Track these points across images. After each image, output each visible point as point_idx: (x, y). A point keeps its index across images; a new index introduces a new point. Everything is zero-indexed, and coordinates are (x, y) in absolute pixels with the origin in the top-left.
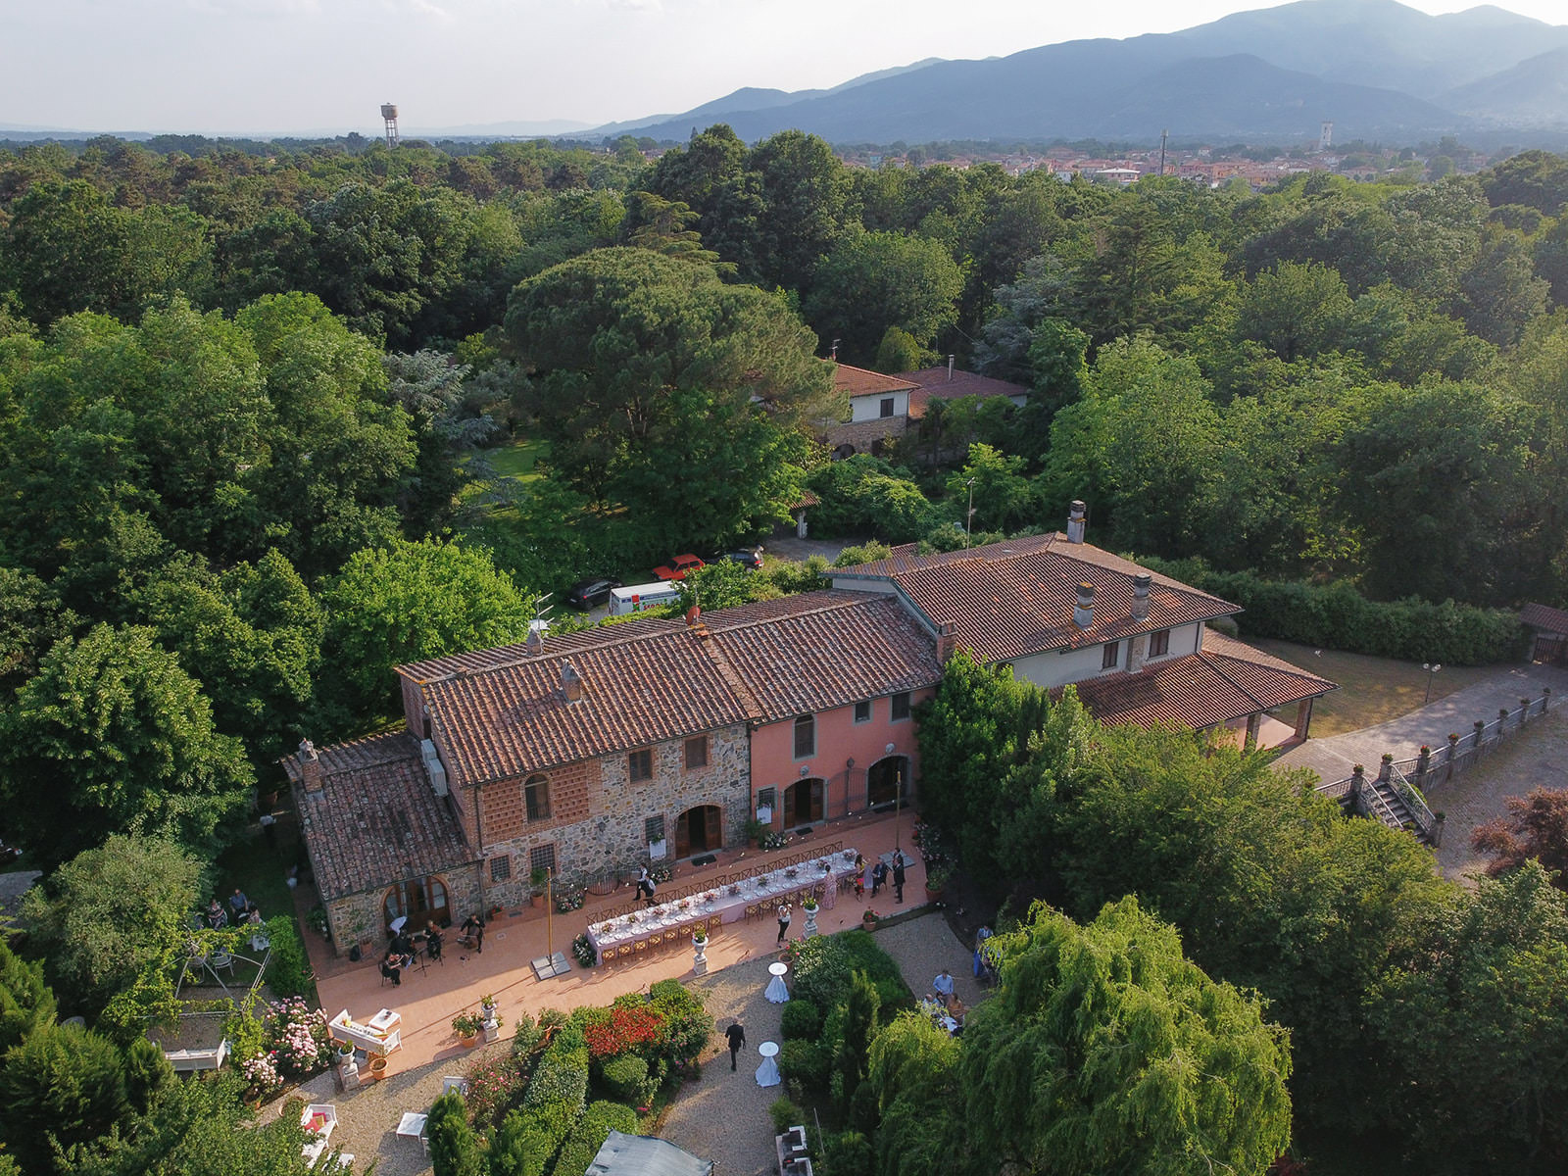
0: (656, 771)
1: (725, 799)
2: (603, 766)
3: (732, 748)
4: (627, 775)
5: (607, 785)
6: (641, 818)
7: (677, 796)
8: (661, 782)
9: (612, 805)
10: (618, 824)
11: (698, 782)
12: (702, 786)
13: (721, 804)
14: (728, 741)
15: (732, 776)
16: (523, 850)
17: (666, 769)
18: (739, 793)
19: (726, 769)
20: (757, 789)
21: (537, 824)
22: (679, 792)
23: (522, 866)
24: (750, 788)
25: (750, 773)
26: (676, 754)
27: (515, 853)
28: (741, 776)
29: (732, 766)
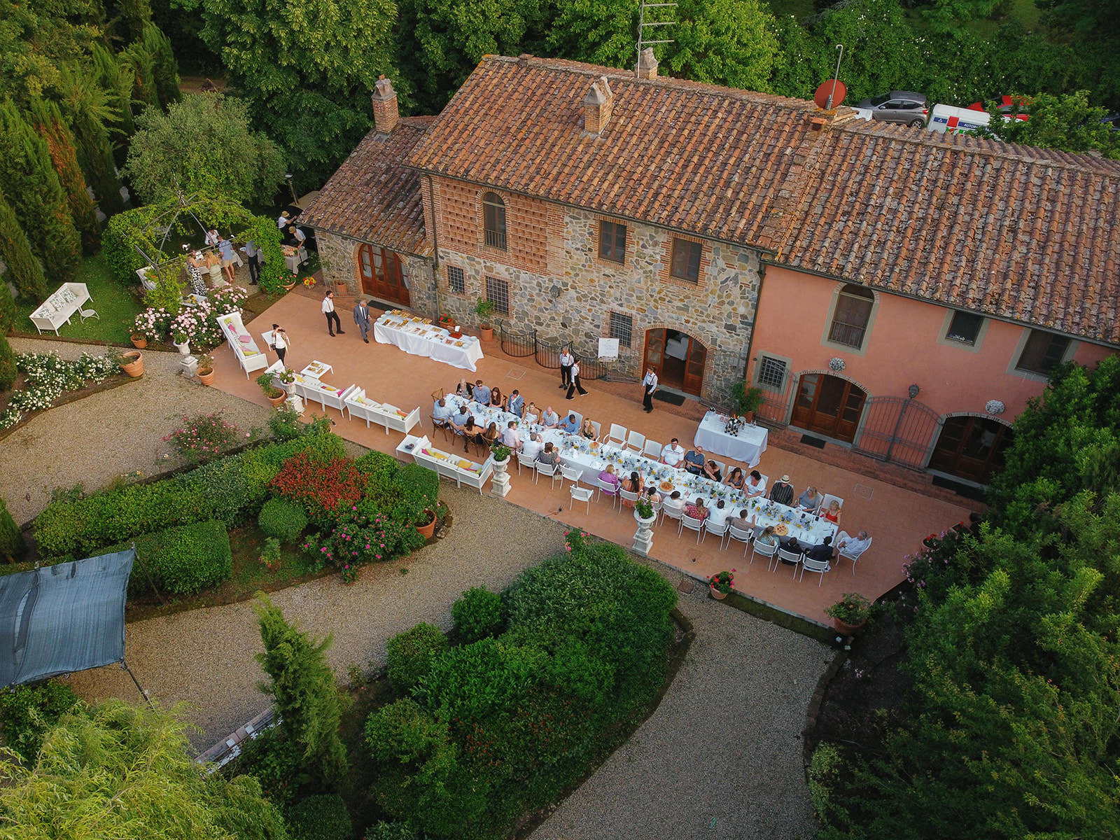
0: (630, 258)
1: (714, 341)
2: (567, 219)
3: (735, 279)
4: (596, 246)
5: (569, 245)
6: (605, 307)
7: (652, 303)
8: (634, 276)
9: (573, 273)
10: (579, 299)
11: (681, 300)
12: (686, 309)
13: (708, 345)
14: (730, 266)
15: (729, 316)
16: (477, 272)
17: (643, 263)
18: (735, 344)
19: (722, 303)
20: (760, 352)
21: (492, 251)
22: (655, 301)
23: (476, 289)
24: (750, 344)
25: (753, 325)
26: (658, 249)
27: (469, 272)
28: (742, 323)
29: (731, 303)
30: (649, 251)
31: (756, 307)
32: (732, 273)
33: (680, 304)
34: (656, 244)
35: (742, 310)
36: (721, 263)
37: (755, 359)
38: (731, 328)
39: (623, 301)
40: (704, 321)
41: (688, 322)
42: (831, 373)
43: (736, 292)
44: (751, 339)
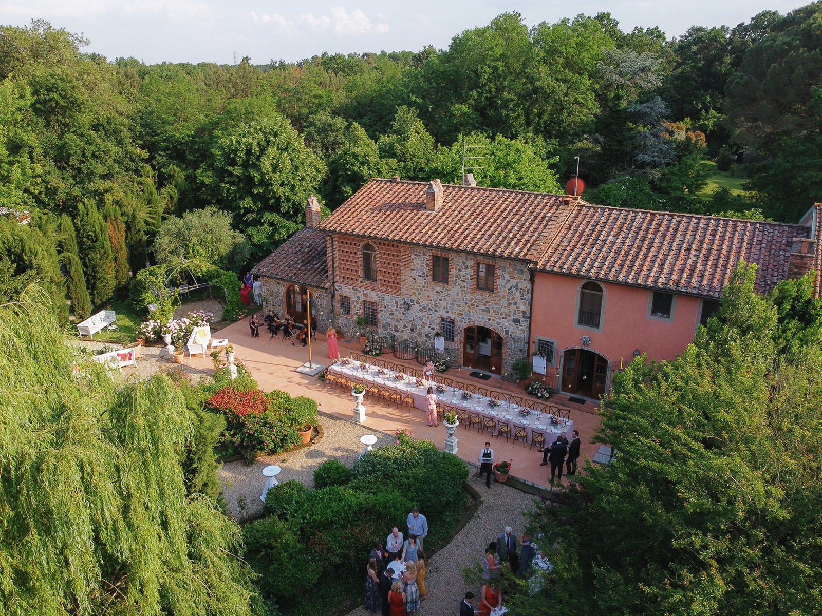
0: (452, 279)
1: (507, 332)
2: (413, 257)
3: (516, 286)
4: (430, 273)
5: (414, 274)
6: (437, 314)
7: (466, 309)
8: (454, 291)
9: (417, 293)
10: (421, 310)
11: (485, 305)
12: (487, 310)
13: (503, 335)
14: (512, 278)
15: (515, 313)
16: (358, 298)
17: (460, 282)
18: (520, 332)
19: (510, 304)
20: (536, 337)
21: (368, 283)
22: (469, 307)
23: (357, 309)
24: (530, 332)
25: (530, 318)
26: (468, 271)
27: (354, 298)
28: (523, 317)
29: (515, 304)
30: (463, 273)
31: (531, 305)
32: (513, 282)
33: (484, 308)
34: (467, 268)
35: (522, 308)
36: (507, 277)
37: (534, 342)
38: (516, 321)
39: (449, 309)
40: (500, 318)
41: (489, 319)
42: (583, 348)
43: (518, 295)
44: (530, 328)
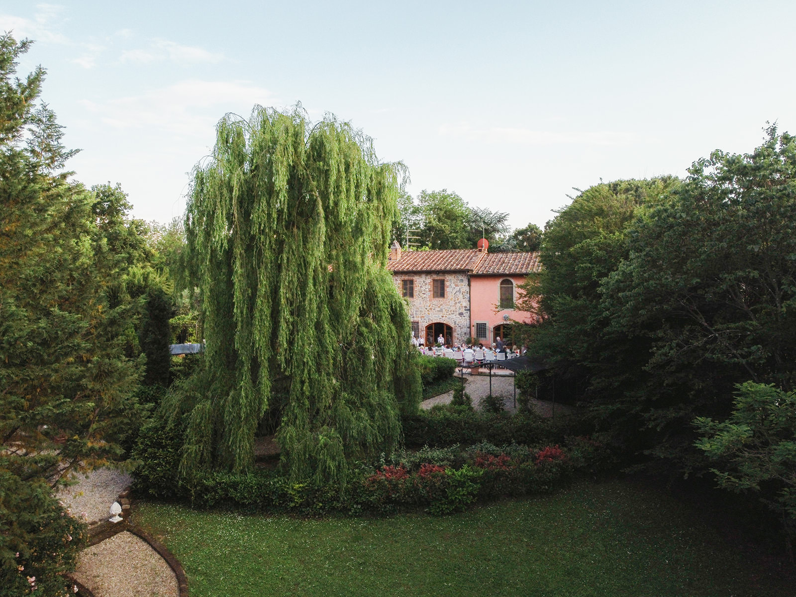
0: (416, 294)
1: (455, 323)
3: (460, 291)
8: (418, 301)
11: (439, 307)
12: (441, 311)
13: (452, 325)
14: (457, 286)
15: (460, 309)
17: (421, 295)
18: (464, 321)
19: (456, 303)
20: (474, 322)
22: (428, 311)
24: (470, 319)
25: (470, 310)
26: (427, 286)
28: (465, 310)
29: (459, 302)
30: (423, 288)
31: (470, 301)
32: (458, 289)
33: (439, 309)
34: (426, 284)
36: (453, 285)
37: (473, 326)
38: (461, 314)
39: (414, 315)
40: (450, 314)
41: (443, 317)
42: (505, 323)
43: (461, 296)
44: (470, 317)
